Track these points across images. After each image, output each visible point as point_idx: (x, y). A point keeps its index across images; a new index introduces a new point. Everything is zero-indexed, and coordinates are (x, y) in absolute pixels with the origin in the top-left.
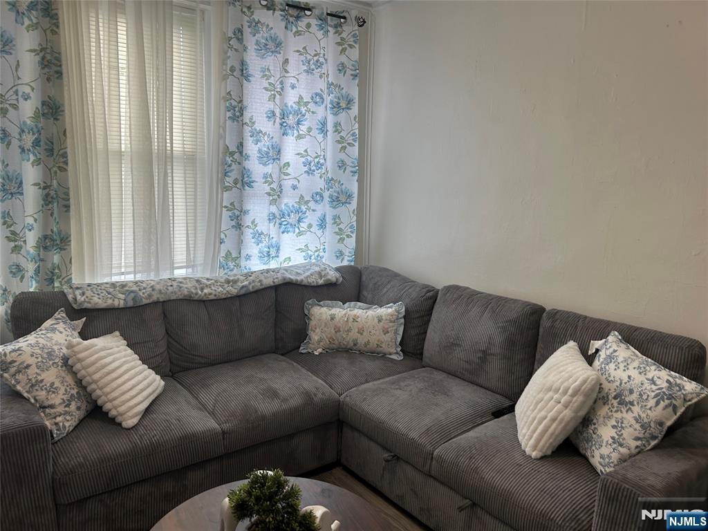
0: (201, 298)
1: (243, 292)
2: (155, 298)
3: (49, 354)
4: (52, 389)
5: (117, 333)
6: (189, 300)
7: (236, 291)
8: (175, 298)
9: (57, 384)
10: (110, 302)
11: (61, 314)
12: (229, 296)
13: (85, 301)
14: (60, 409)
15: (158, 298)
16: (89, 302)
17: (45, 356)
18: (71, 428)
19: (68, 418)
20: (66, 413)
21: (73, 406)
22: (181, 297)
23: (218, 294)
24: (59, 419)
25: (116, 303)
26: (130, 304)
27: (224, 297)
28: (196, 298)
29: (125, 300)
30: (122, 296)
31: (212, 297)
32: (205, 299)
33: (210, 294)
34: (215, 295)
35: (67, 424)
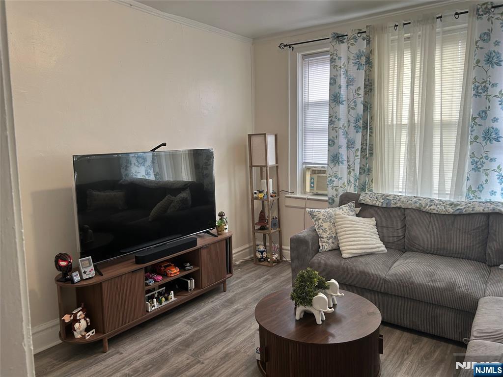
0: (427, 211)
1: (457, 212)
2: (398, 205)
3: (330, 217)
4: (325, 231)
5: (374, 219)
6: (419, 211)
7: (452, 211)
8: (410, 207)
9: (327, 229)
10: (374, 202)
11: (352, 204)
12: (447, 213)
13: (362, 199)
14: (325, 240)
15: (400, 206)
16: (364, 201)
17: (328, 217)
18: (327, 250)
19: (327, 245)
20: (327, 242)
21: (330, 241)
22: (414, 208)
23: (439, 210)
24: (324, 244)
25: (377, 204)
26: (384, 206)
27: (443, 213)
28: (424, 210)
29: (382, 203)
30: (382, 201)
31: (435, 212)
32: (430, 212)
33: (434, 209)
34: (437, 211)
35: (326, 247)
